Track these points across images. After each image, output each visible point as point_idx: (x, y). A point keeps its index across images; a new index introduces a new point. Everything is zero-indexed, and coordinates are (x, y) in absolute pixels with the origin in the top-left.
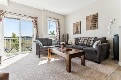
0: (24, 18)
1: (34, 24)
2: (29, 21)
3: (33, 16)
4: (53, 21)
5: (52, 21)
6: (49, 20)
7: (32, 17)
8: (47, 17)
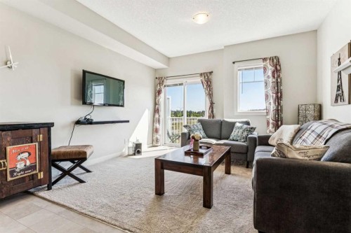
0: (189, 80)
1: (205, 87)
2: (195, 83)
3: (202, 72)
4: (256, 68)
5: (252, 69)
6: (239, 70)
7: (201, 75)
8: (234, 63)
